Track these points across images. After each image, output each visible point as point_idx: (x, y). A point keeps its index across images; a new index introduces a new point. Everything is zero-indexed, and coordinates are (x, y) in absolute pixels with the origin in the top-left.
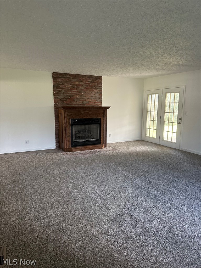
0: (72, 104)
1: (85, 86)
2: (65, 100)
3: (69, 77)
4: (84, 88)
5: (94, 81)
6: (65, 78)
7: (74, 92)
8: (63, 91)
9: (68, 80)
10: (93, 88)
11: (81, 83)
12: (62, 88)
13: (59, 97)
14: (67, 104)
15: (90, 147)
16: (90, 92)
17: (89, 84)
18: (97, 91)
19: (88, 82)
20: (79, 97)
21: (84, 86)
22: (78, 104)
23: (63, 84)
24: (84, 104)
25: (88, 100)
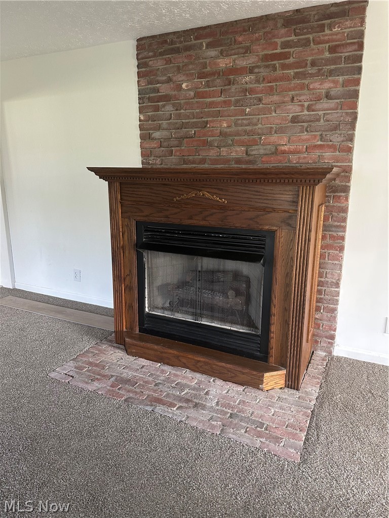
0: (203, 161)
1: (264, 72)
2: (176, 143)
3: (195, 45)
4: (258, 81)
5: (311, 36)
6: (177, 51)
7: (211, 105)
8: (169, 108)
9: (187, 57)
10: (304, 75)
11: (243, 63)
12: (167, 98)
13: (157, 134)
14: (185, 163)
15: (199, 361)
16: (287, 99)
17: (285, 56)
18: (327, 85)
19: (278, 51)
20: (233, 129)
21: (256, 70)
22: (227, 161)
23: (169, 80)
24: (251, 158)
25: (274, 138)
